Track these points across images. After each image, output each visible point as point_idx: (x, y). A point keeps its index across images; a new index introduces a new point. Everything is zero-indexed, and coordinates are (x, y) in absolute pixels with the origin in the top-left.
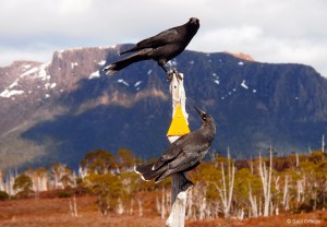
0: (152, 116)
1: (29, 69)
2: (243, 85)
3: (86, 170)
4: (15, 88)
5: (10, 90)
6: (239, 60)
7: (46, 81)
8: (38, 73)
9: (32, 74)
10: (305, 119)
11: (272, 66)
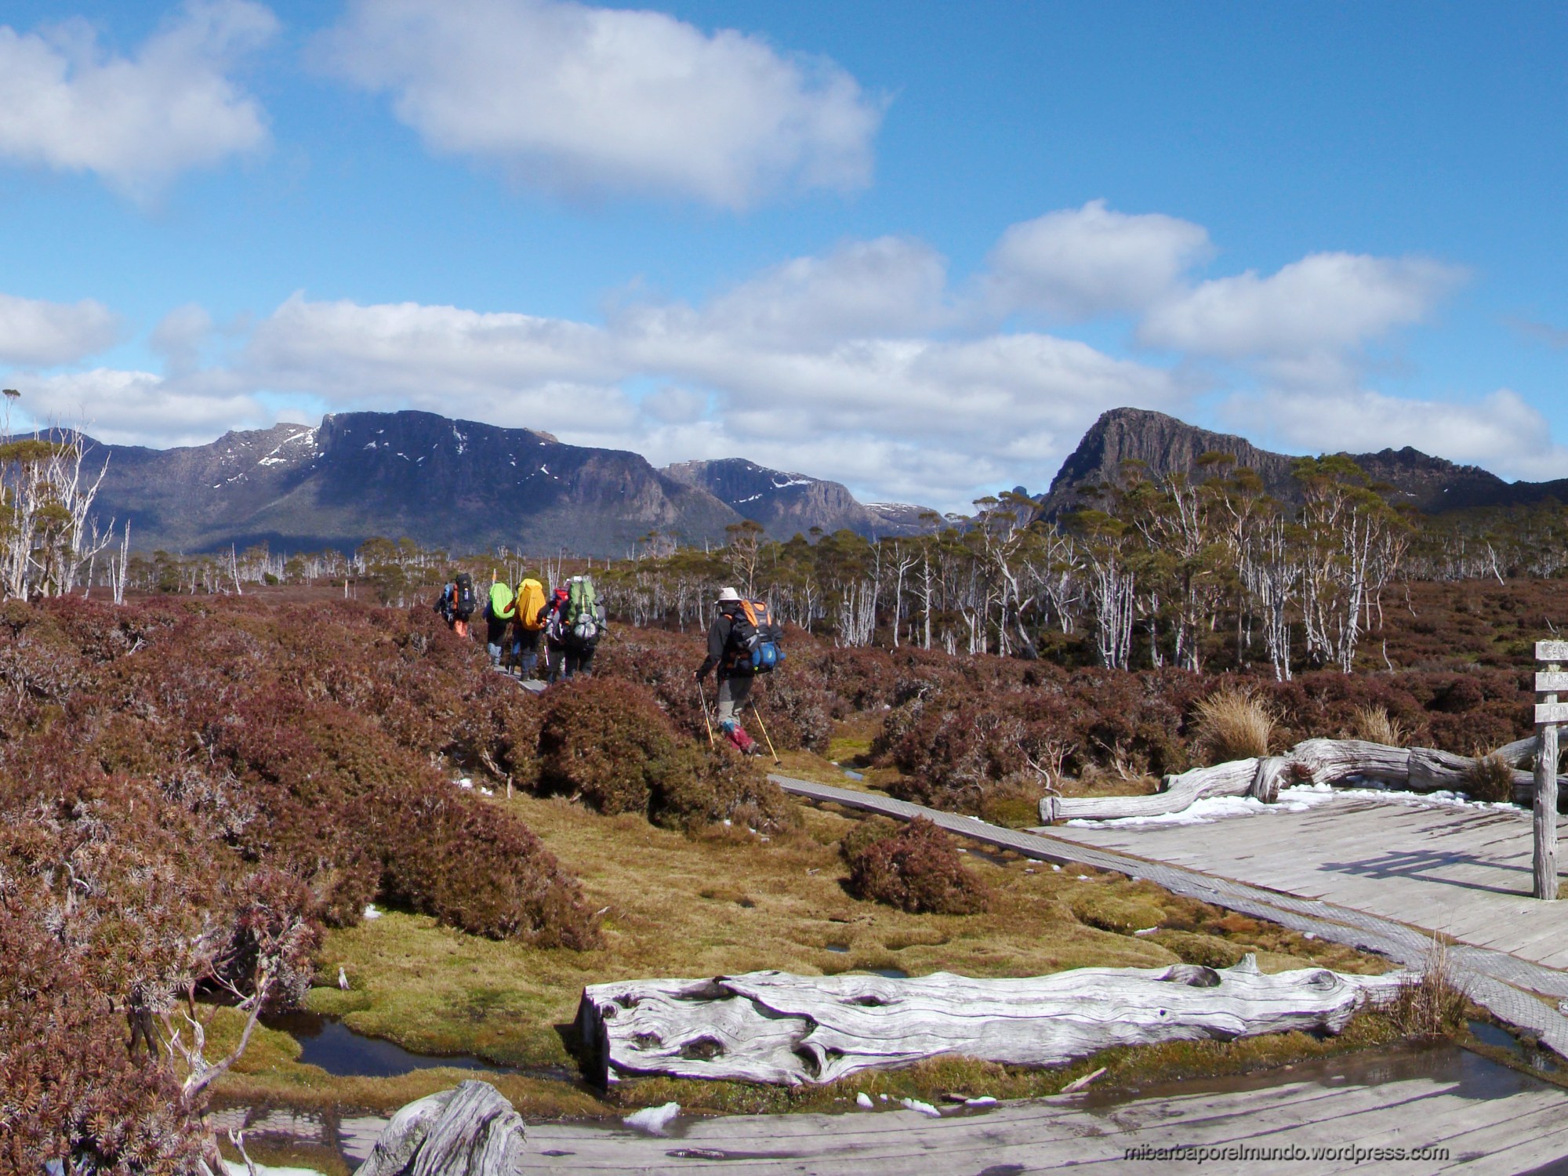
0: (434, 498)
1: (294, 434)
2: (543, 469)
3: (361, 558)
4: (276, 455)
5: (271, 457)
6: (541, 439)
7: (312, 450)
8: (304, 438)
9: (297, 440)
10: (631, 517)
11: (578, 449)
